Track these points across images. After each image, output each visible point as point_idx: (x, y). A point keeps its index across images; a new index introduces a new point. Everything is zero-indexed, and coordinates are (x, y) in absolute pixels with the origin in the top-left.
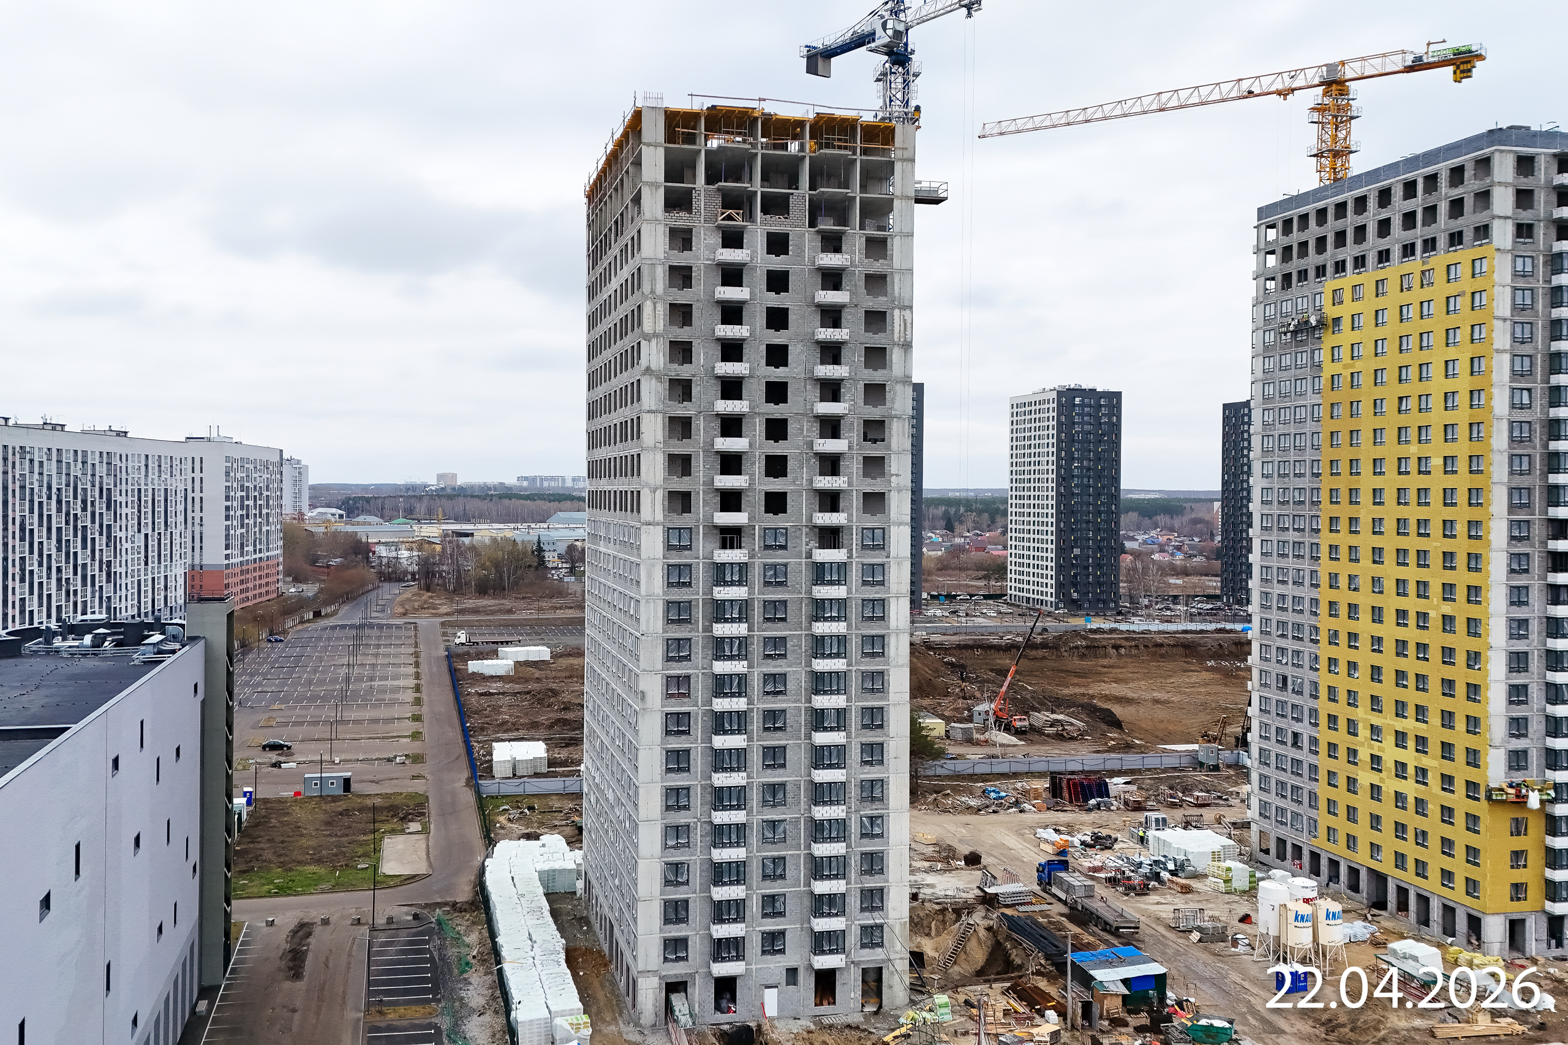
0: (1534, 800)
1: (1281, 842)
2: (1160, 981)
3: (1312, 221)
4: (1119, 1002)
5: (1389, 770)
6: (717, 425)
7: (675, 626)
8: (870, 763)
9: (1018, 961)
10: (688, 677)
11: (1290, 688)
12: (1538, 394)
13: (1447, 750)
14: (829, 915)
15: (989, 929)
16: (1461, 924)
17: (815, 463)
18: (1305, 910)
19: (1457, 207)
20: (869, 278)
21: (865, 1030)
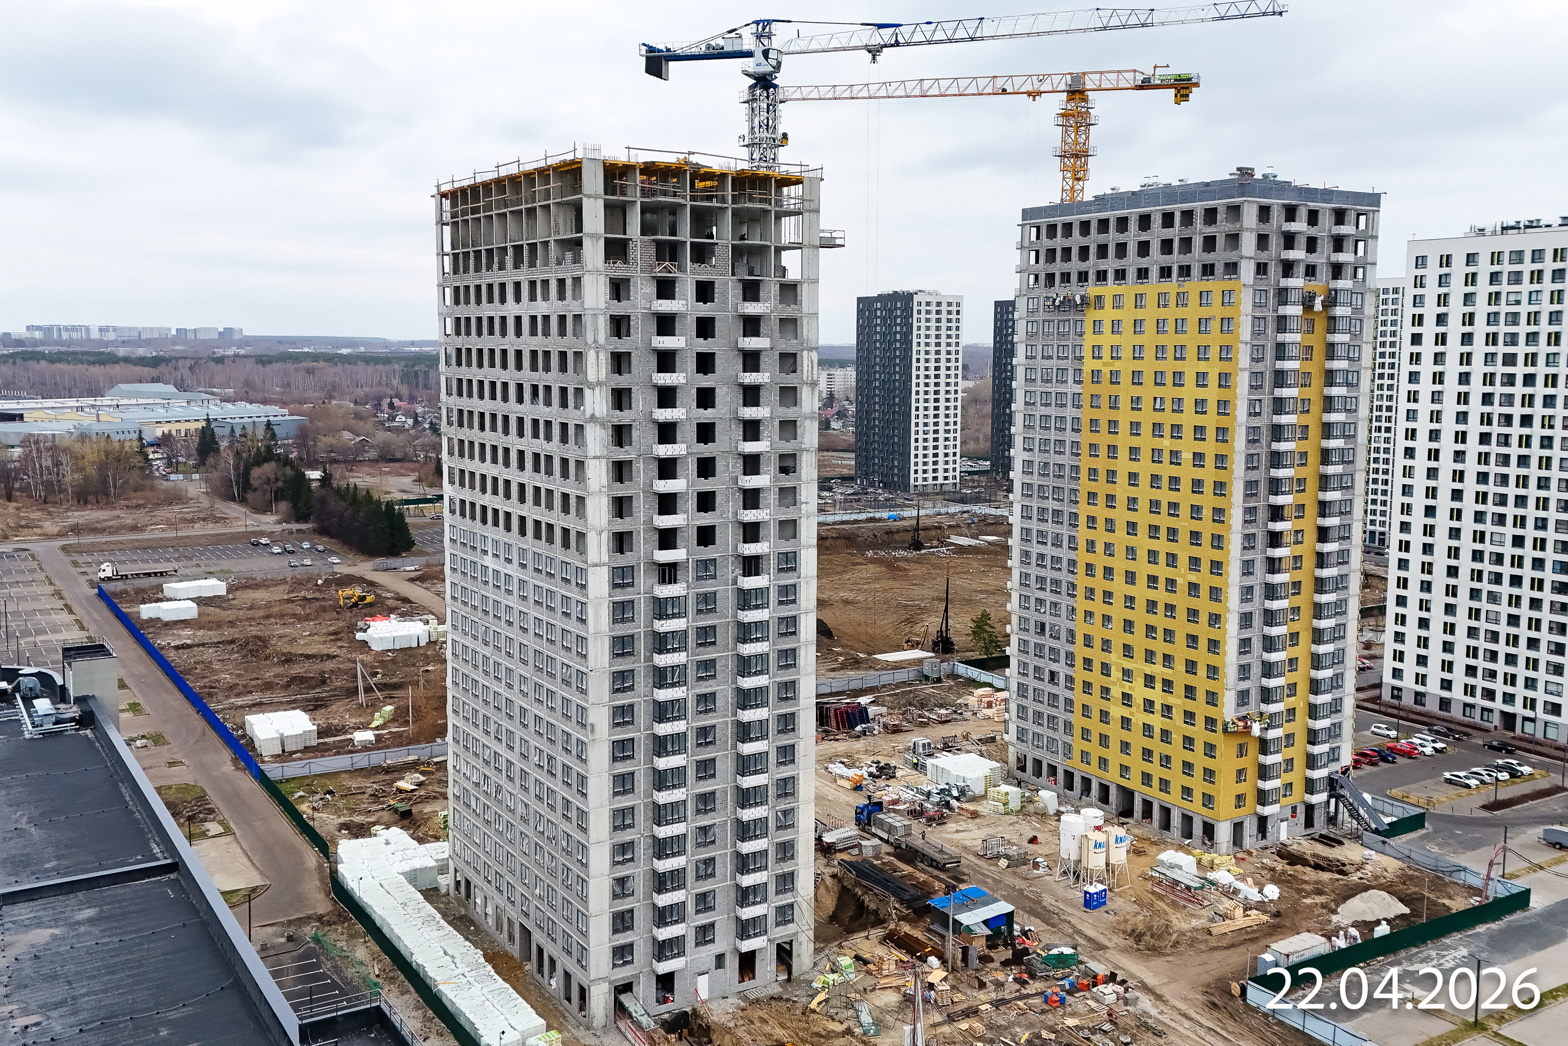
0: (1256, 729)
1: (1038, 763)
2: (1009, 917)
3: (1076, 231)
4: (983, 941)
5: (1138, 705)
6: (654, 467)
7: (620, 660)
8: (784, 764)
9: (873, 906)
10: (631, 706)
11: (1047, 633)
12: (1265, 403)
13: (1190, 691)
14: (754, 904)
15: (834, 876)
16: (1198, 829)
17: (739, 497)
18: (1100, 837)
19: (1210, 243)
20: (783, 321)
21: (788, 1000)
